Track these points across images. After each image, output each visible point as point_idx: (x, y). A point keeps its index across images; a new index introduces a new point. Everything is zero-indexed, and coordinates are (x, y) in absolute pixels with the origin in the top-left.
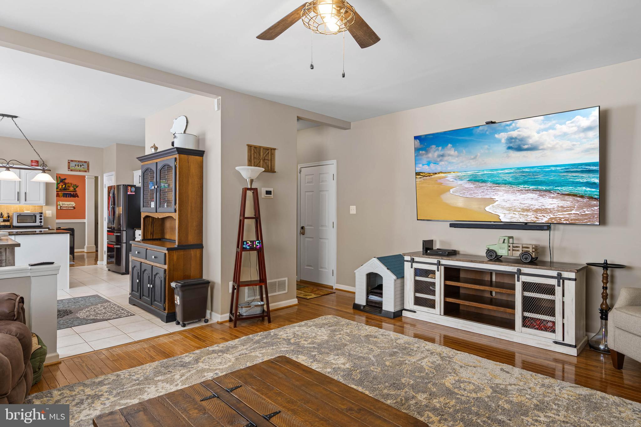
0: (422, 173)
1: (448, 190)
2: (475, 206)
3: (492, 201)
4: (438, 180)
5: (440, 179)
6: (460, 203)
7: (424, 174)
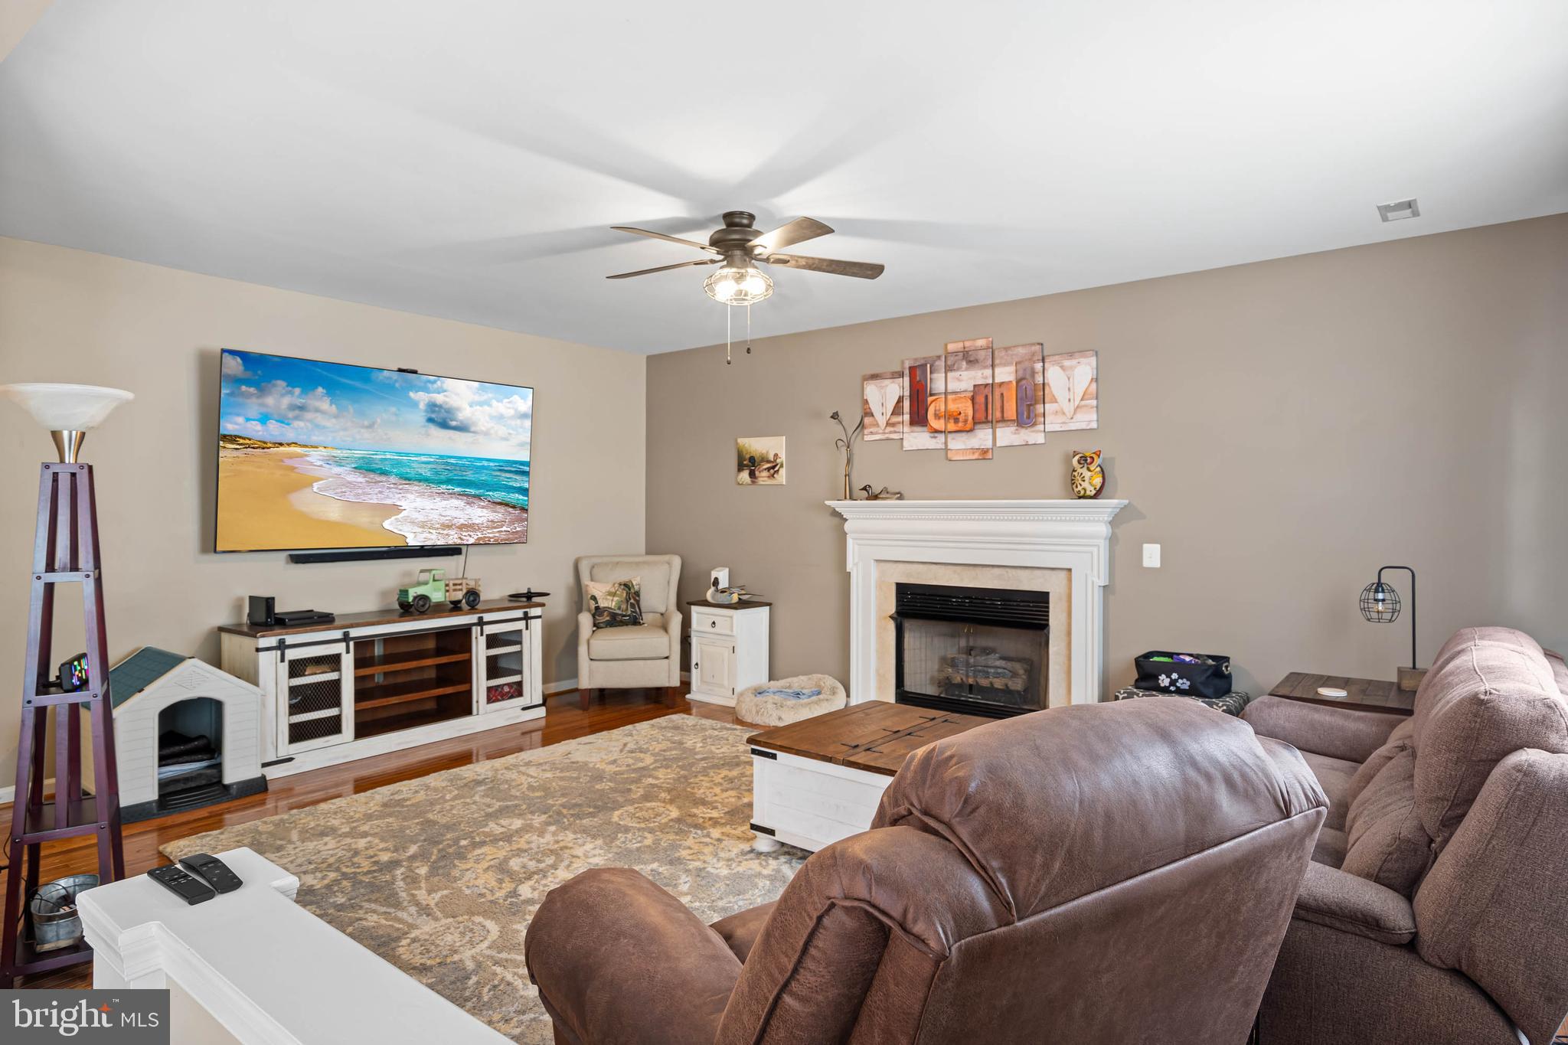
0: (244, 438)
1: (307, 483)
2: (363, 519)
3: (396, 509)
4: (285, 460)
5: (291, 458)
6: (334, 512)
7: (247, 441)
